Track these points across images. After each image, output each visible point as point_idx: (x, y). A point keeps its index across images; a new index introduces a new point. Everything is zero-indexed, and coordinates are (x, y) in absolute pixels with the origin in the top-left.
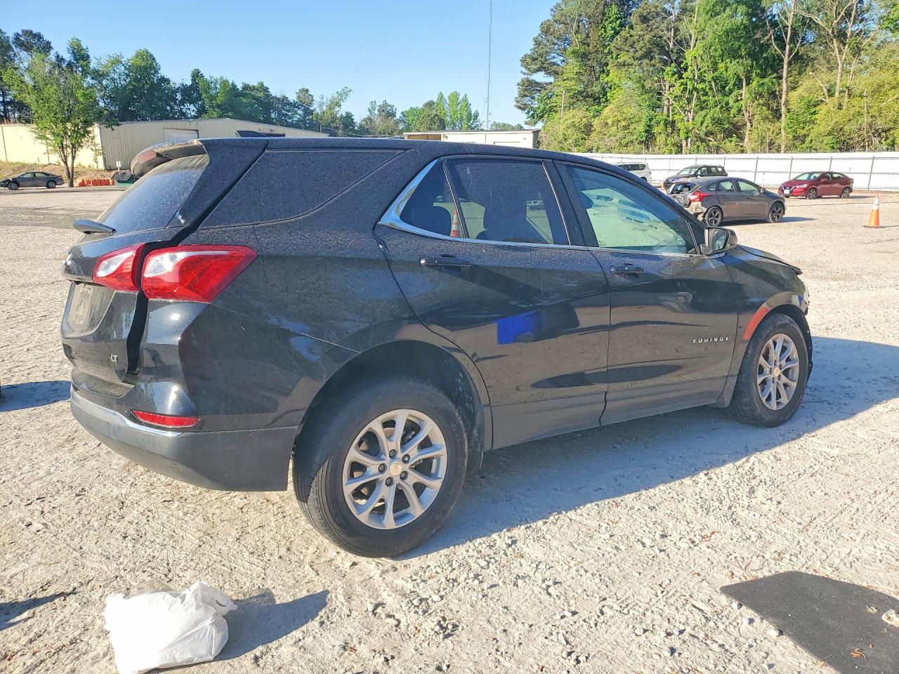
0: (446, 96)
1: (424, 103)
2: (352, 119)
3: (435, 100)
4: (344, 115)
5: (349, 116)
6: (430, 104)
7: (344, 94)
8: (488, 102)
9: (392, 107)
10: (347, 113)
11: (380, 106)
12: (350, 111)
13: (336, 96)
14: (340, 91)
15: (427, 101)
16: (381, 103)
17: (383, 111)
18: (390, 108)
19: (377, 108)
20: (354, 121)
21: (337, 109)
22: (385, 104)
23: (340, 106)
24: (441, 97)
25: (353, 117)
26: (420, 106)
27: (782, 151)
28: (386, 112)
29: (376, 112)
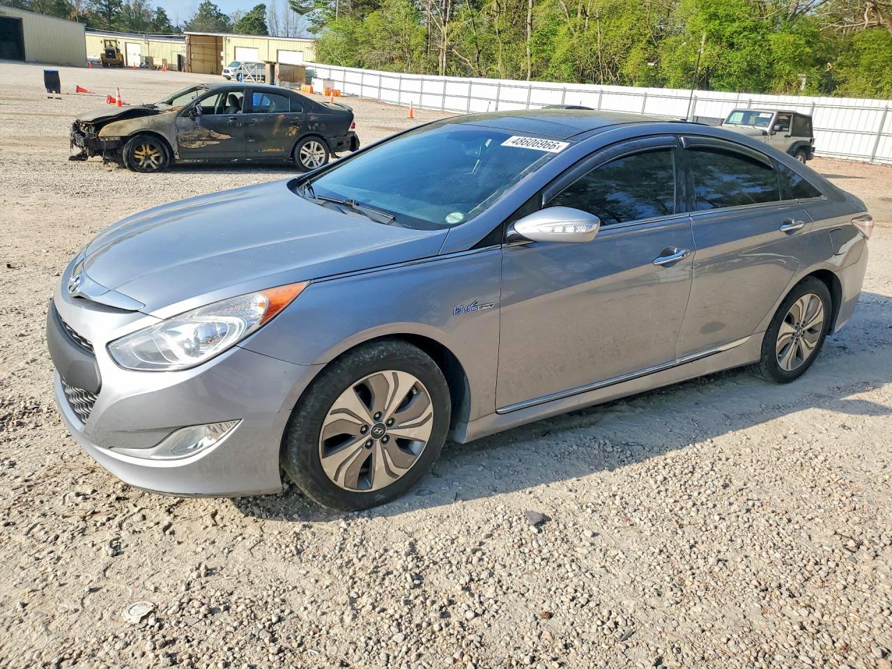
1: (255, 5)
2: (166, 16)
3: (268, 5)
4: (155, 9)
5: (161, 12)
6: (262, 7)
9: (216, 7)
10: (159, 9)
11: (201, 4)
12: (162, 6)
15: (258, 4)
16: (203, 2)
17: (205, 10)
18: (213, 8)
19: (199, 6)
22: (210, 4)
25: (166, 13)
27: (528, 78)
28: (209, 13)
29: (198, 12)
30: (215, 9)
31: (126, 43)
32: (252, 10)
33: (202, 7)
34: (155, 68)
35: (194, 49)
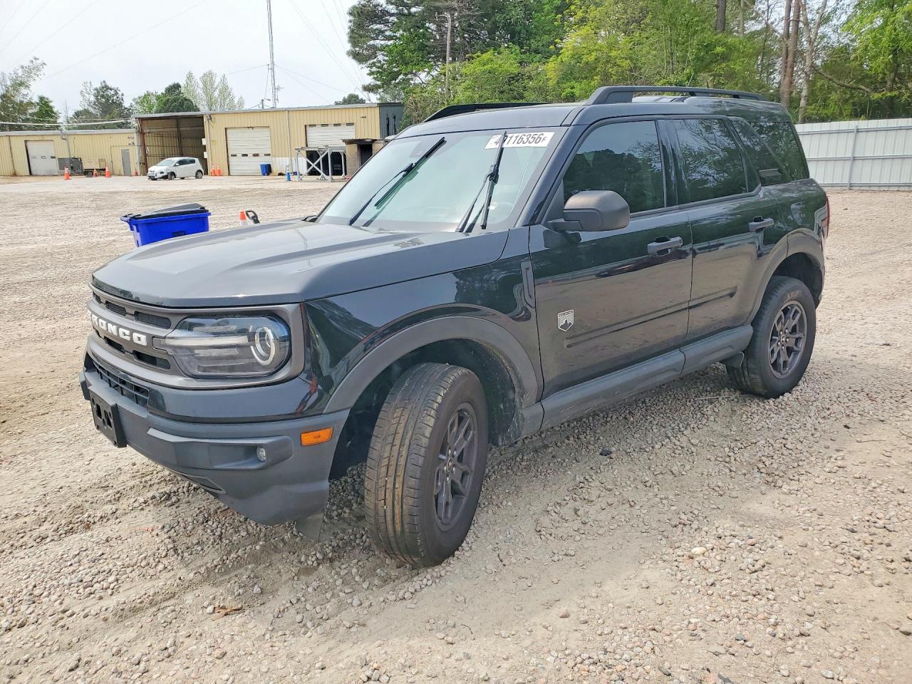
0: (198, 76)
1: (167, 86)
2: (51, 107)
3: (182, 85)
4: (36, 100)
5: (44, 103)
6: (177, 86)
7: (33, 69)
8: (273, 69)
9: (116, 91)
10: (42, 99)
11: (96, 89)
12: (45, 95)
13: (20, 72)
14: (26, 63)
15: (170, 83)
16: (98, 86)
17: (102, 96)
18: (112, 92)
19: (93, 92)
20: (55, 110)
21: (23, 90)
22: (107, 88)
23: (27, 87)
24: (190, 76)
25: (51, 104)
26: (161, 90)
28: (107, 98)
29: (92, 99)
30: (116, 93)
31: (26, 141)
32: (164, 92)
33: (98, 92)
34: (88, 173)
35: (149, 141)
